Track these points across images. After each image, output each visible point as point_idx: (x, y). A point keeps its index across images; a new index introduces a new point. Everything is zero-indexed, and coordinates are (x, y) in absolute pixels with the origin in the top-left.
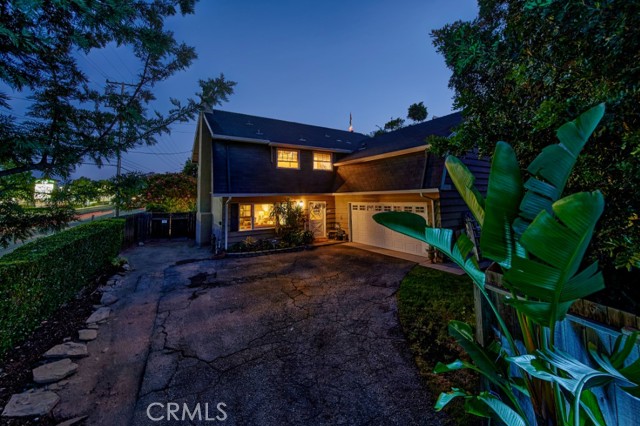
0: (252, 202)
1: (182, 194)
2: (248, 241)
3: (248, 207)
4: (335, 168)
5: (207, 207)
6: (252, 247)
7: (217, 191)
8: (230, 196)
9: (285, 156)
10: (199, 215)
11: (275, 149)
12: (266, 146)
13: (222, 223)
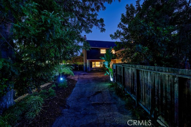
0: (95, 61)
1: (80, 61)
2: (94, 69)
3: (94, 63)
4: (116, 53)
5: (86, 63)
6: (95, 71)
7: (88, 58)
8: (90, 60)
9: (102, 51)
10: (84, 65)
11: (100, 49)
12: (98, 48)
13: (89, 66)
